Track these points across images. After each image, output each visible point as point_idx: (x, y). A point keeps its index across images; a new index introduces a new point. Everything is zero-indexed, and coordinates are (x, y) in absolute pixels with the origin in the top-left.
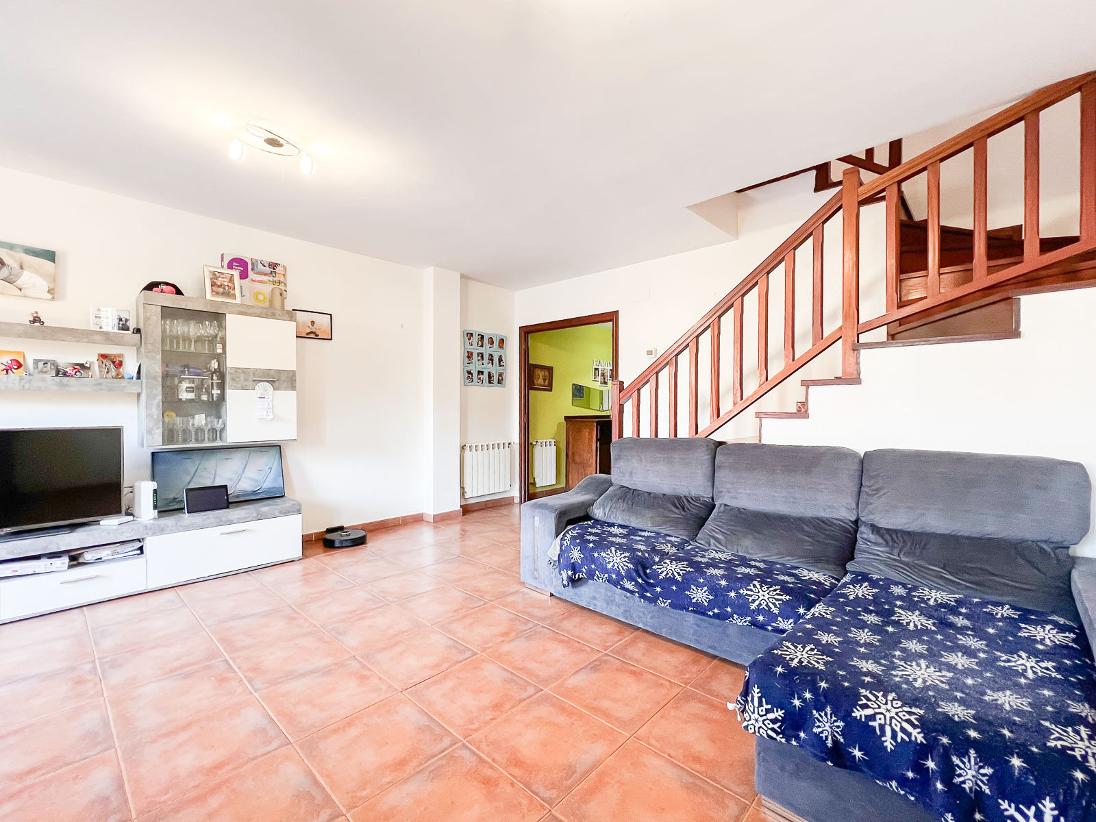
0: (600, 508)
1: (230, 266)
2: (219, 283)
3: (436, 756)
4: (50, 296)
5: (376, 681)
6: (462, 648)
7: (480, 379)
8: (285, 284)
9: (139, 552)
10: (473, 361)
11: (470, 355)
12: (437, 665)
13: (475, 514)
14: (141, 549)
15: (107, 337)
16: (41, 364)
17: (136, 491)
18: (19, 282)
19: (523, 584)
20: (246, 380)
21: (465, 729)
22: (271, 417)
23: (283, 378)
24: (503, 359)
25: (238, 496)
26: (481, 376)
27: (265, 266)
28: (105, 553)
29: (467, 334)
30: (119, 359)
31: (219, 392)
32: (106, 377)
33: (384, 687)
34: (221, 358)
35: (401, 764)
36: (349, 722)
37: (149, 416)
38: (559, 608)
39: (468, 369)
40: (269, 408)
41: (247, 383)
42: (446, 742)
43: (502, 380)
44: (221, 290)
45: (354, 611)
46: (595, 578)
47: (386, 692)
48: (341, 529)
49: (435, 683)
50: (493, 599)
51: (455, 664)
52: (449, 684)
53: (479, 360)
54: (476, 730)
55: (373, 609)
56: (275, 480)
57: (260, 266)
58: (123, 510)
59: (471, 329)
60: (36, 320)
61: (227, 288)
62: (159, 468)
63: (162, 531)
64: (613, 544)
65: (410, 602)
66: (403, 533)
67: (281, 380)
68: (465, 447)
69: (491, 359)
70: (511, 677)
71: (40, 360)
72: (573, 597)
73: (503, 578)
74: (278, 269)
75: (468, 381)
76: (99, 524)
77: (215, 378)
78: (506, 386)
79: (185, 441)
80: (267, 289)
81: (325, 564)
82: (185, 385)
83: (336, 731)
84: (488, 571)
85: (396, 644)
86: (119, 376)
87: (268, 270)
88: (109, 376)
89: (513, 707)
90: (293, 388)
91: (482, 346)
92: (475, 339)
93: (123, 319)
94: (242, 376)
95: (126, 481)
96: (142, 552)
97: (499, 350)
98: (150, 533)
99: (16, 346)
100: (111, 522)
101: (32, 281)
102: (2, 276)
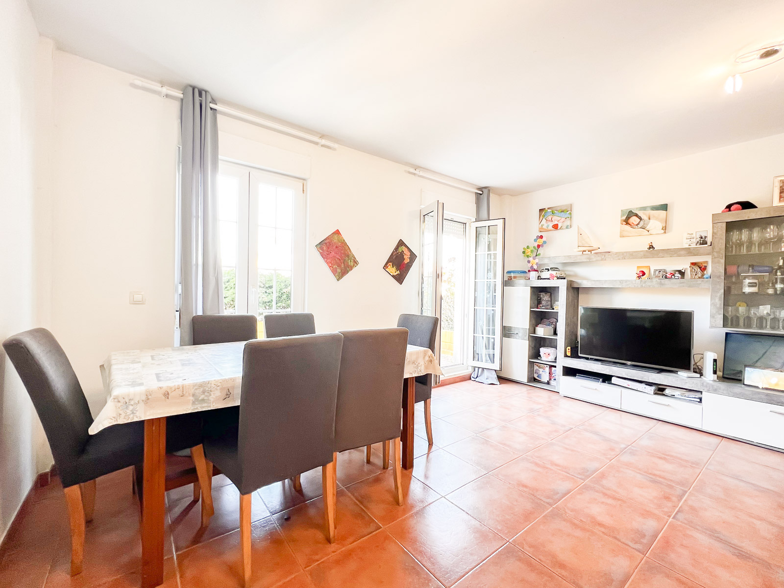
4: (663, 231)
9: (698, 401)
14: (701, 399)
15: (689, 252)
16: (657, 272)
17: (704, 358)
18: (648, 228)
28: (677, 393)
30: (704, 265)
32: (695, 278)
37: (713, 305)
58: (692, 367)
60: (651, 247)
62: (730, 344)
63: (715, 391)
71: (657, 270)
76: (677, 373)
77: (779, 273)
86: (703, 277)
88: (697, 277)
93: (703, 237)
95: (696, 351)
96: (700, 402)
98: (706, 389)
99: (644, 263)
100: (683, 374)
101: (655, 225)
102: (639, 226)
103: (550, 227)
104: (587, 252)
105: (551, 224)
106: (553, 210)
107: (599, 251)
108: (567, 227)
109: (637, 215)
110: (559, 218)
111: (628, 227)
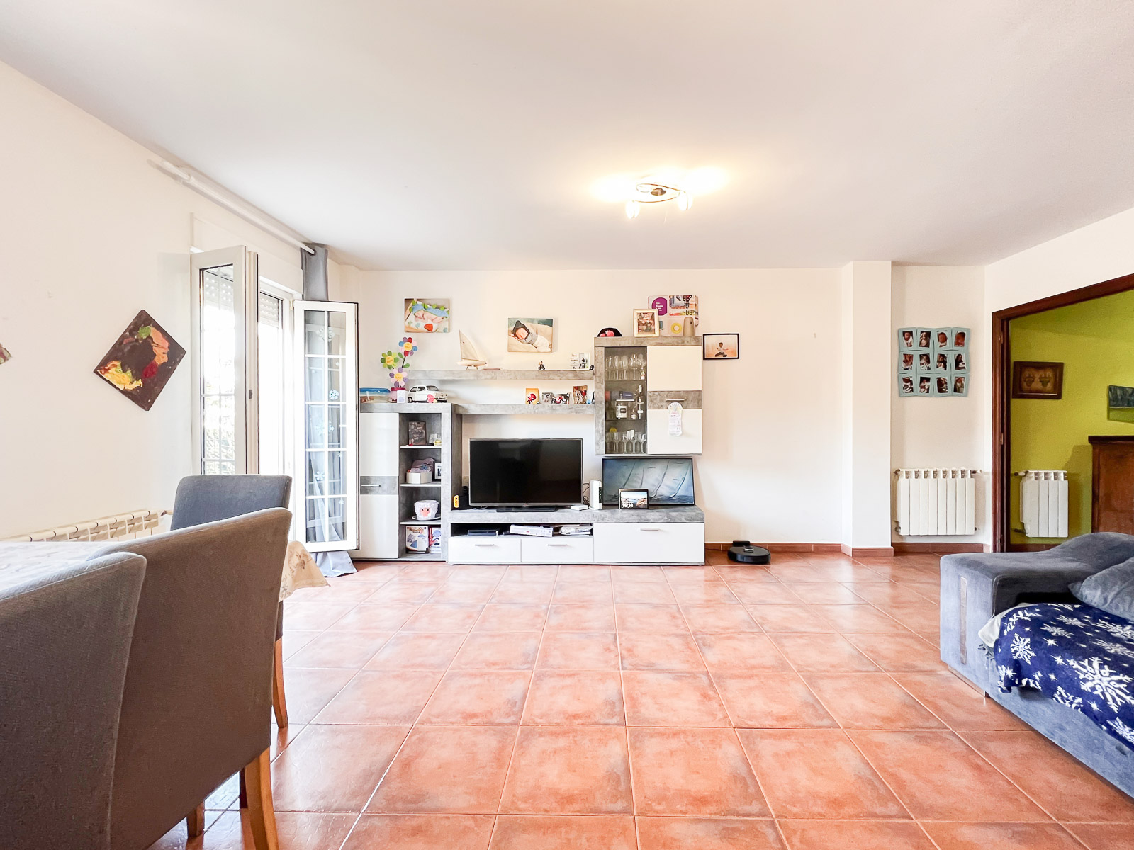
0: (1095, 588)
1: (654, 306)
2: (643, 322)
3: (738, 815)
4: (550, 350)
5: (716, 705)
6: (821, 712)
7: (924, 387)
8: (697, 313)
9: (590, 533)
10: (913, 366)
11: (908, 359)
12: (784, 718)
13: (912, 557)
14: (591, 531)
15: (576, 375)
16: (545, 396)
17: (591, 487)
18: (535, 344)
19: (945, 664)
20: (661, 401)
21: (783, 806)
22: (681, 433)
23: (691, 398)
24: (964, 359)
25: (658, 500)
26: (927, 385)
27: (680, 300)
28: (571, 529)
29: (904, 333)
30: (585, 389)
31: (642, 412)
32: (578, 403)
33: (720, 716)
34: (644, 383)
35: (701, 801)
36: (676, 733)
37: (597, 431)
38: (997, 720)
39: (905, 376)
40: (679, 426)
41: (662, 404)
42: (755, 807)
43: (962, 386)
44: (645, 327)
45: (728, 628)
46: (1057, 696)
47: (720, 720)
48: (747, 544)
49: (771, 736)
50: (891, 669)
51: (805, 726)
52: (788, 745)
53: (922, 364)
54: (796, 816)
55: (746, 632)
56: (687, 490)
57: (676, 301)
58: (582, 501)
59: (908, 326)
60: (542, 367)
61: (649, 325)
62: (607, 470)
63: (603, 520)
64: (1099, 652)
65: (785, 637)
66: (813, 561)
67: (689, 399)
68: (899, 473)
69: (943, 360)
70: (871, 777)
71: (545, 394)
72: (1021, 712)
73: (919, 647)
74: (692, 301)
75: (905, 391)
76: (570, 509)
77: (640, 400)
78: (969, 394)
79: (620, 451)
80: (680, 319)
81: (722, 575)
82: (620, 407)
83: (662, 734)
84: (900, 632)
85: (751, 677)
86: (584, 402)
87: (683, 303)
88: (580, 402)
89: (856, 816)
90: (699, 407)
91: (927, 345)
92: (916, 339)
93: (585, 360)
94: (658, 398)
95: (584, 480)
96: (592, 534)
97: (957, 348)
98: (596, 521)
99: (533, 384)
100: (575, 508)
101: (542, 341)
102: (528, 340)
103: (422, 327)
104: (473, 368)
105: (422, 324)
106: (425, 304)
107: (486, 366)
108: (445, 331)
109: (525, 328)
110: (434, 317)
111: (515, 340)
